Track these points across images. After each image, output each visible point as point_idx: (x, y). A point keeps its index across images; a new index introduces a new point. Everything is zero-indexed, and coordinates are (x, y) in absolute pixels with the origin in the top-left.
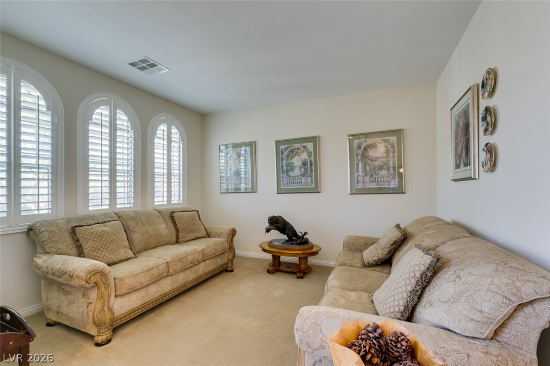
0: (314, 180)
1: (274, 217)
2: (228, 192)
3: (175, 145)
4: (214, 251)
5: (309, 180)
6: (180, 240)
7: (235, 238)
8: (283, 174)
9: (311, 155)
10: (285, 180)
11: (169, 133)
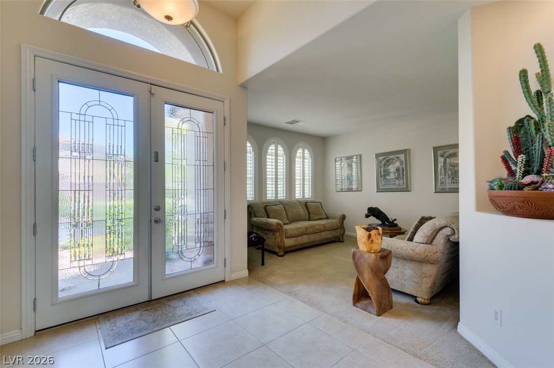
0: (405, 182)
1: (371, 208)
2: (342, 190)
3: (306, 161)
4: (331, 226)
5: (401, 182)
6: (311, 219)
7: (344, 221)
8: (381, 177)
9: (403, 164)
10: (383, 182)
11: (303, 153)
